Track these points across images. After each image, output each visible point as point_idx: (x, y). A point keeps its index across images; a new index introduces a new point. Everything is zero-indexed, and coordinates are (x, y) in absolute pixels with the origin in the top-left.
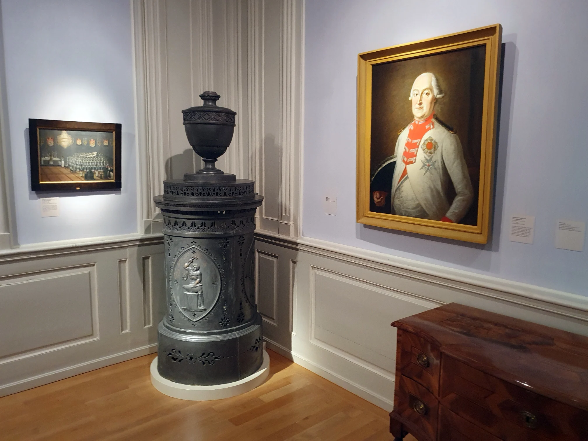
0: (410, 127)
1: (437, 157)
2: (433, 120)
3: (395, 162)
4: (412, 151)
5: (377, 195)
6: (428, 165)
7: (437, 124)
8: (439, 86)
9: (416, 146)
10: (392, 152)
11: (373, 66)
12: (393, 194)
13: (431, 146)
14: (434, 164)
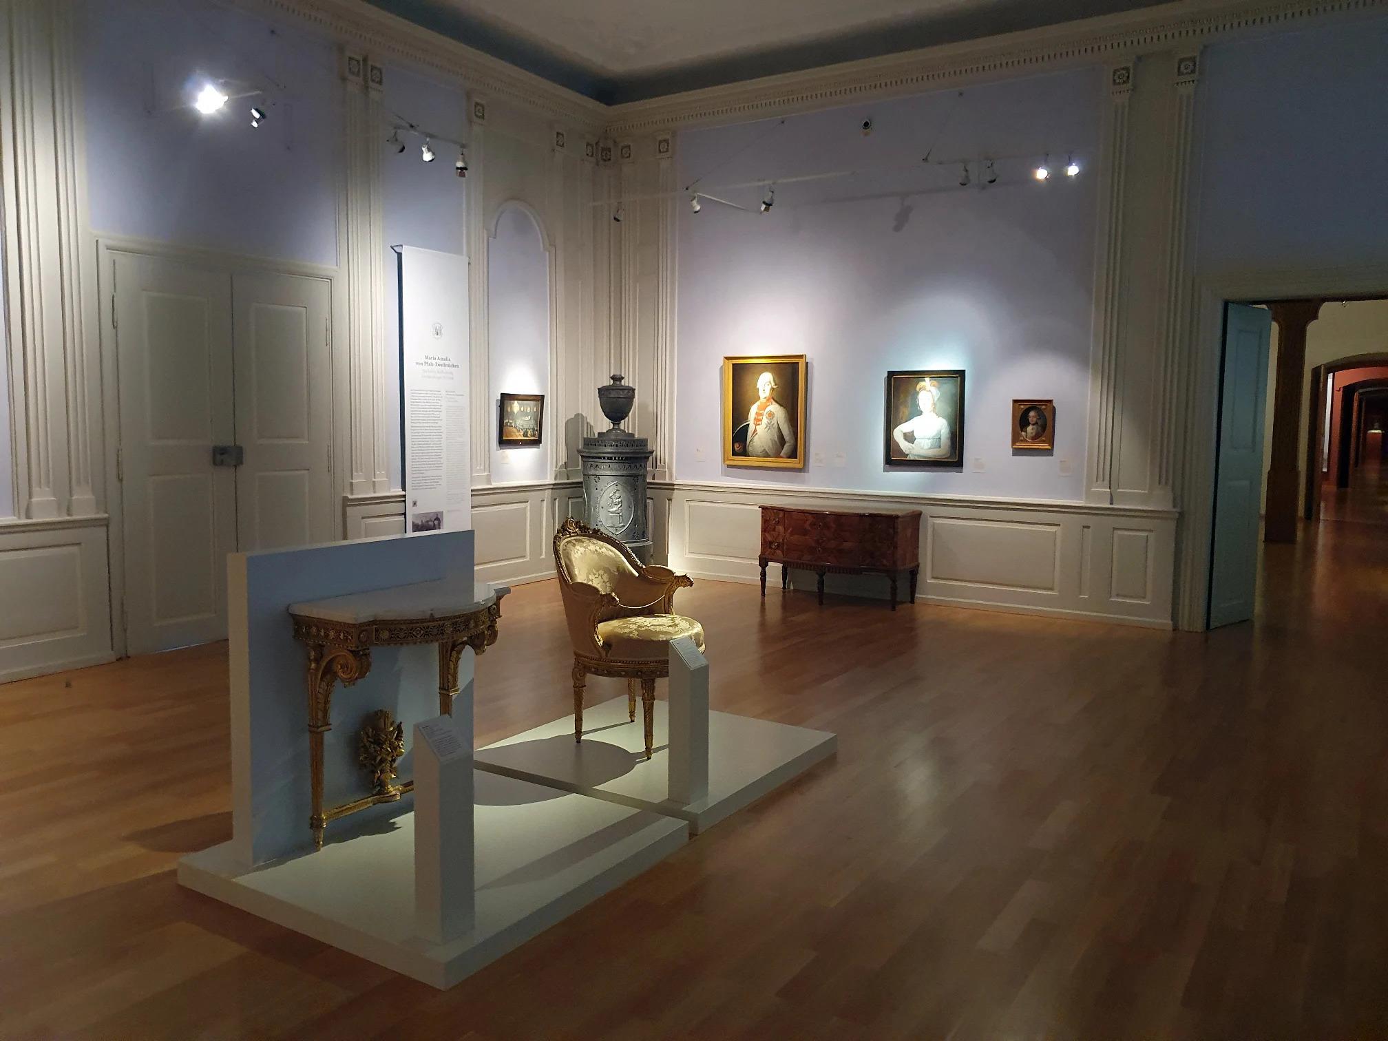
0: (758, 403)
1: (774, 421)
2: (772, 400)
3: (749, 424)
4: (759, 417)
5: (737, 445)
6: (769, 426)
7: (774, 403)
8: (774, 381)
9: (762, 415)
10: (746, 418)
11: (733, 364)
12: (747, 445)
13: (771, 415)
14: (773, 425)
